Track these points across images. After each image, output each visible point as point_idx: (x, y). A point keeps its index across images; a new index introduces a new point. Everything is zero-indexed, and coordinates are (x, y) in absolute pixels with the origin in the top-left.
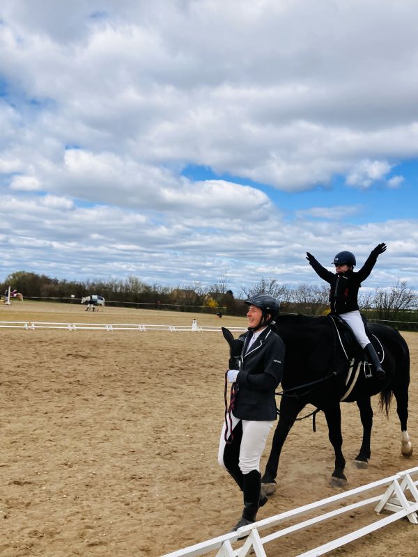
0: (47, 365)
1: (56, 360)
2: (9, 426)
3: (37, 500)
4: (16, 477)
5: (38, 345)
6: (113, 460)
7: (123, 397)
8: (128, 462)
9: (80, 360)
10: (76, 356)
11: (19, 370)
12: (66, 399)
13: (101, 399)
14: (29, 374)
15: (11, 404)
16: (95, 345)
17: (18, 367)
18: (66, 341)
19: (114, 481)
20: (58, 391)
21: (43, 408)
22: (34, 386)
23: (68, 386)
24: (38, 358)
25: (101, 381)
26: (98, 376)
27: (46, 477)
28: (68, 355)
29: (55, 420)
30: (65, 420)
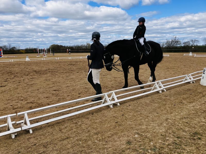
0: (63, 67)
1: (65, 66)
2: (52, 80)
3: (60, 93)
4: (54, 89)
5: (60, 63)
6: (80, 85)
7: (84, 73)
8: (84, 85)
9: (72, 66)
10: (71, 65)
11: (55, 69)
12: (68, 74)
13: (78, 73)
14: (57, 69)
15: (53, 76)
16: (77, 62)
17: (54, 68)
18: (68, 62)
19: (80, 89)
20: (66, 72)
21: (61, 76)
22: (59, 72)
23: (69, 71)
24: (60, 66)
25: (78, 70)
26: (77, 69)
27: (62, 89)
28: (69, 65)
29: (65, 78)
30: (67, 78)
